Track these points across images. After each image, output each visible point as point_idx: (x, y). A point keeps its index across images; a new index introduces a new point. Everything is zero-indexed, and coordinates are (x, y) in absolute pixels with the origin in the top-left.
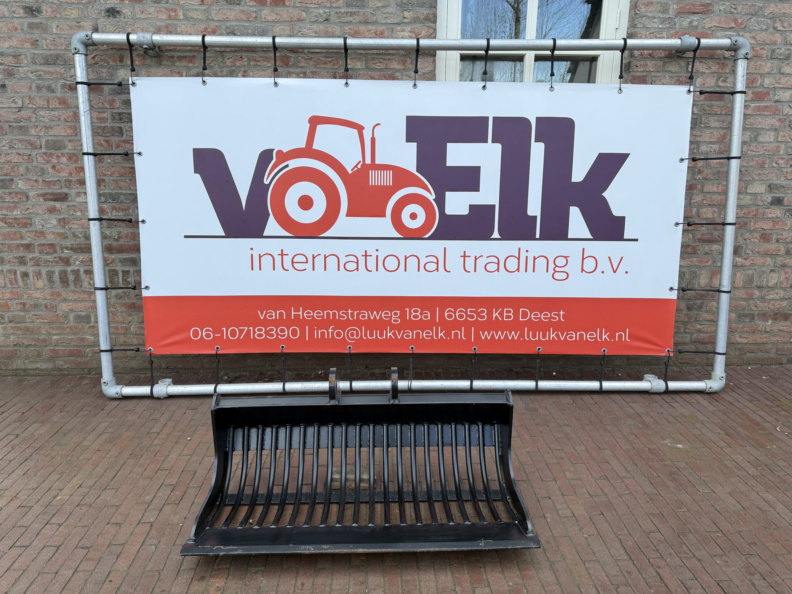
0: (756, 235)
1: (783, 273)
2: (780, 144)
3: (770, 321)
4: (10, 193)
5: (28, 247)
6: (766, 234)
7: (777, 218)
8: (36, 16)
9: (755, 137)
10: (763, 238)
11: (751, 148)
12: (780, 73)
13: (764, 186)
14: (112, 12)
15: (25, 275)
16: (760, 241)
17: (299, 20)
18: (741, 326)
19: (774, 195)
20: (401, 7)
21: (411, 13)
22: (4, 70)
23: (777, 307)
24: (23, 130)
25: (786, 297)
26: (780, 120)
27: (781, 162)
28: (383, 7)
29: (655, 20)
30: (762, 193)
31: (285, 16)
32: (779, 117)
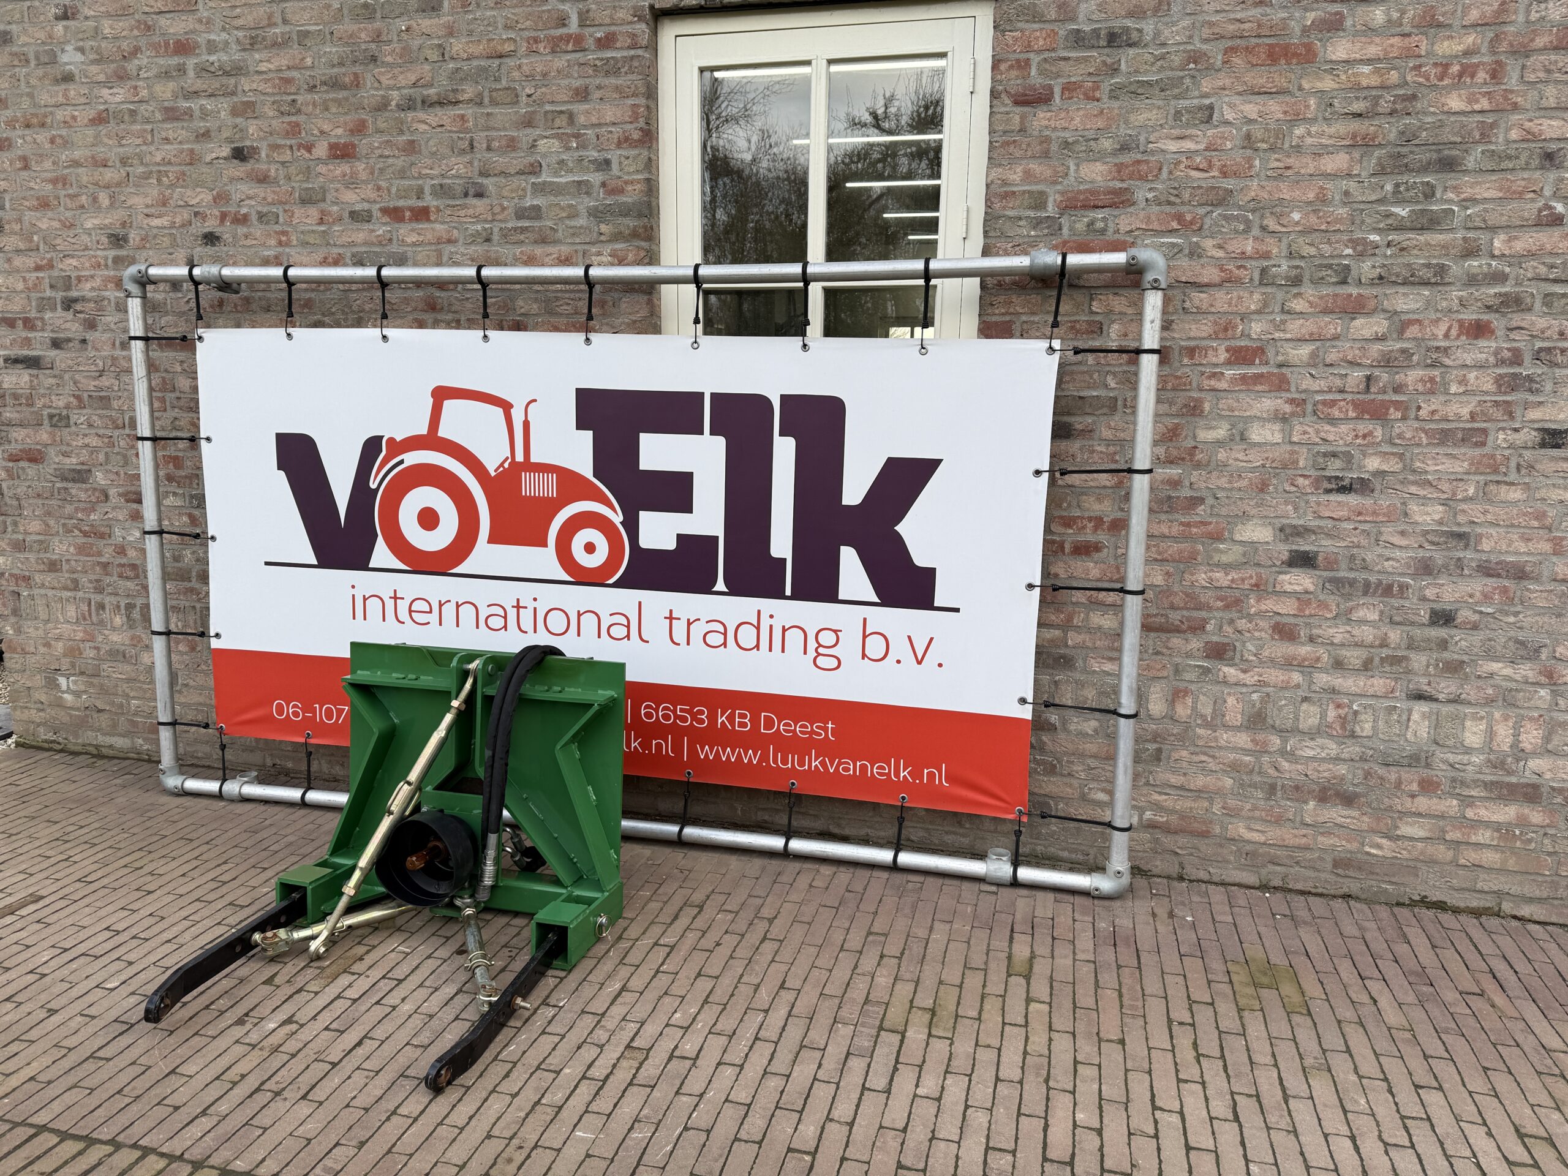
0: (1262, 624)
1: (1331, 706)
2: (1296, 448)
3: (1312, 804)
4: (87, 490)
5: (105, 565)
6: (1284, 625)
7: (1307, 592)
8: (122, 247)
9: (1242, 434)
10: (1280, 632)
11: (1235, 455)
12: (1283, 311)
13: (1270, 528)
14: (211, 239)
15: (101, 606)
16: (1273, 639)
17: (450, 241)
18: (1248, 806)
19: (1294, 547)
20: (596, 217)
21: (610, 226)
22: (85, 320)
23: (1326, 774)
24: (104, 401)
25: (1344, 756)
26: (1292, 401)
27: (1301, 481)
28: (568, 217)
29: (1021, 223)
30: (1267, 543)
31: (430, 236)
32: (1289, 395)
